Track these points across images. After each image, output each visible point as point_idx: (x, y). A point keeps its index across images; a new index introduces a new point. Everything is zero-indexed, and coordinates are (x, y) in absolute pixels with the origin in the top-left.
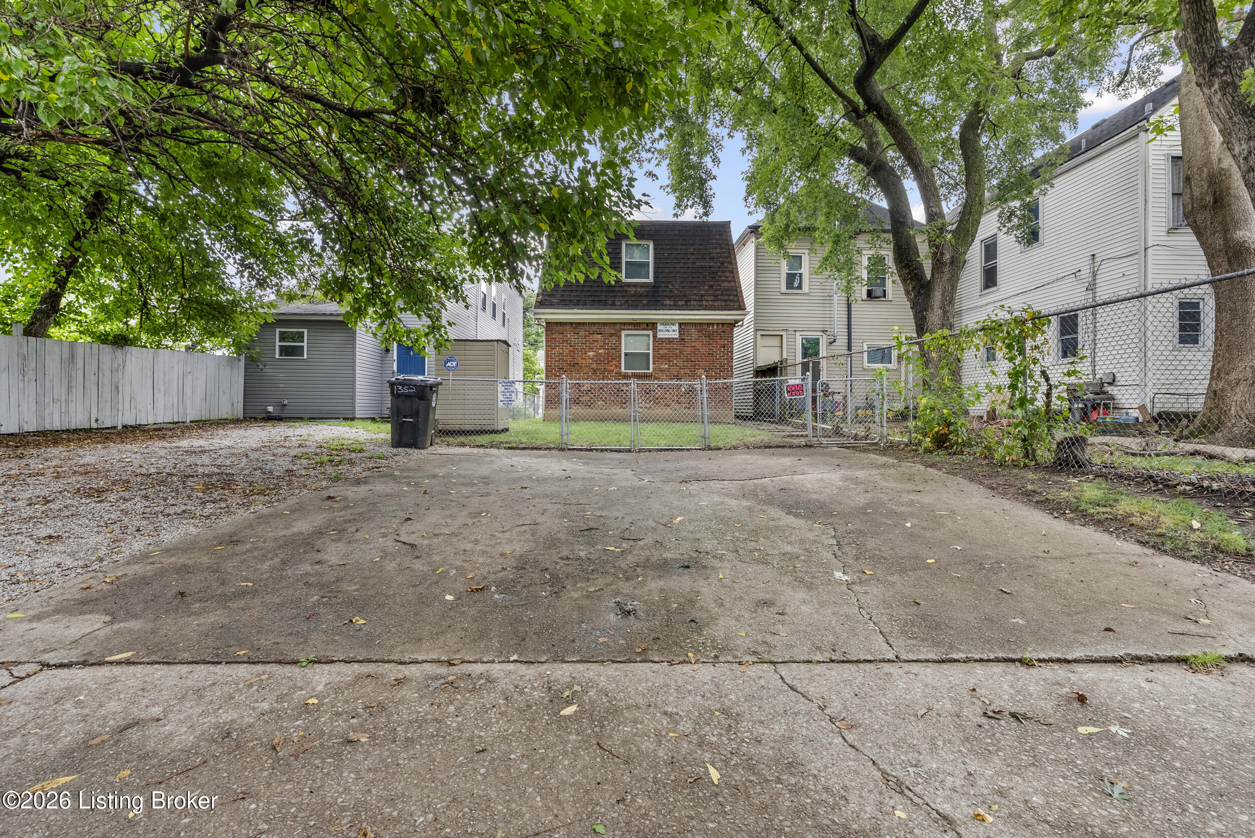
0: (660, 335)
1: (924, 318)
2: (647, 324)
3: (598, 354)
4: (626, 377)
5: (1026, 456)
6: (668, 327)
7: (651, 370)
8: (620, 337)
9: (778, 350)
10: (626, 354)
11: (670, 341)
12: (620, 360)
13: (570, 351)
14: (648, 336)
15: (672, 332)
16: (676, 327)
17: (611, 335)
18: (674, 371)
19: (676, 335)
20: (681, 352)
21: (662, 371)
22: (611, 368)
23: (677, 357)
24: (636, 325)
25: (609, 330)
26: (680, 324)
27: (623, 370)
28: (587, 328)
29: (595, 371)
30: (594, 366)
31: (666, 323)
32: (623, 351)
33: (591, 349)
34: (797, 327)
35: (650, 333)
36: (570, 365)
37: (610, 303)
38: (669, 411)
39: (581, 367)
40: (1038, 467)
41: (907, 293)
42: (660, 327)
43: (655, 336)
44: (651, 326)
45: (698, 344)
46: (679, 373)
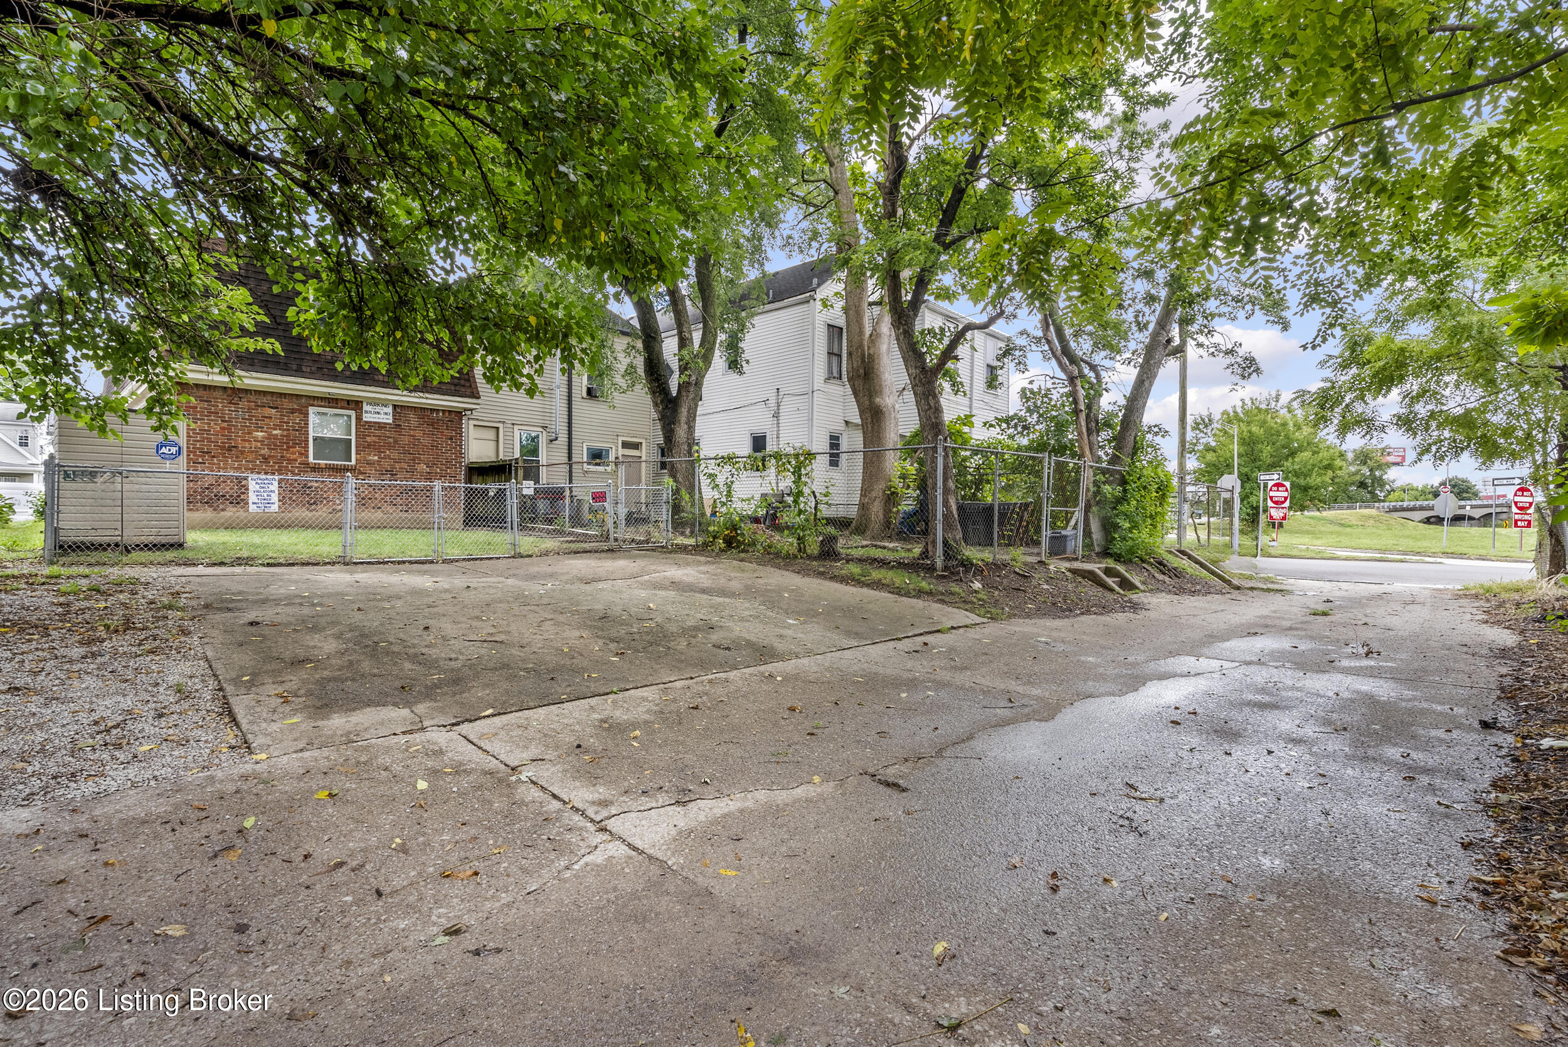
0: (367, 417)
1: (672, 431)
2: (348, 402)
3: (270, 436)
4: (315, 469)
5: (800, 550)
6: (378, 409)
7: (353, 462)
8: (306, 415)
9: (492, 444)
10: (315, 439)
11: (381, 426)
12: (307, 446)
13: (223, 429)
14: (349, 417)
15: (385, 416)
16: (390, 410)
17: (293, 411)
18: (386, 465)
19: (389, 419)
20: (396, 442)
21: (370, 463)
22: (293, 457)
23: (390, 447)
24: (332, 402)
25: (287, 404)
26: (395, 407)
27: (311, 459)
28: (253, 398)
29: (266, 459)
30: (265, 451)
31: (374, 402)
32: (311, 434)
33: (259, 428)
34: (516, 420)
35: (353, 413)
36: (222, 448)
37: (295, 367)
38: (379, 514)
39: (242, 452)
40: (810, 557)
41: (656, 405)
42: (366, 407)
43: (359, 419)
44: (355, 405)
45: (418, 434)
46: (393, 467)
